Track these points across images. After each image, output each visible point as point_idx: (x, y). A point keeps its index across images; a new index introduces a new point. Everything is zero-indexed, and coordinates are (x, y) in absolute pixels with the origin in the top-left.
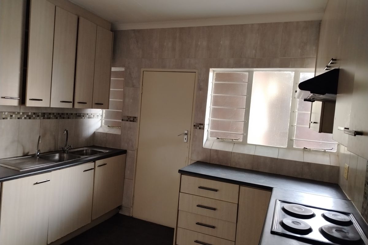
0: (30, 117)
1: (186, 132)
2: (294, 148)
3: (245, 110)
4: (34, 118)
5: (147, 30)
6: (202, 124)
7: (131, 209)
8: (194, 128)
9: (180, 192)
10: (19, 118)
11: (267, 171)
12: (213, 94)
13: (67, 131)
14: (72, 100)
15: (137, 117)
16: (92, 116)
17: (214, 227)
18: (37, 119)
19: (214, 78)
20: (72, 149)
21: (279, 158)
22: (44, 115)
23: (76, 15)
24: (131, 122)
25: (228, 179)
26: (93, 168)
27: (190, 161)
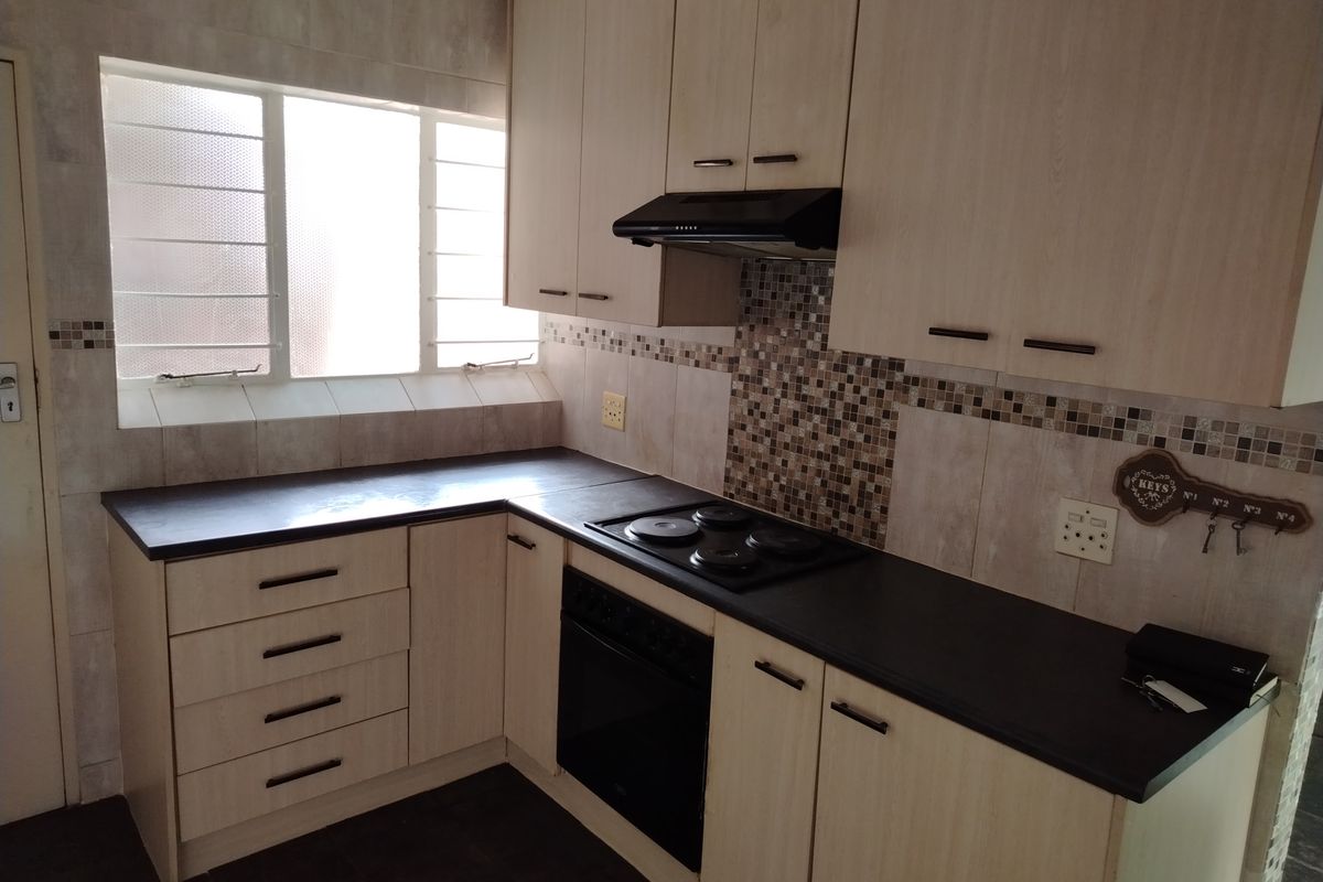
1: (9, 371)
2: (442, 368)
3: (269, 253)
6: (99, 326)
8: (53, 347)
21: (419, 408)
27: (53, 503)
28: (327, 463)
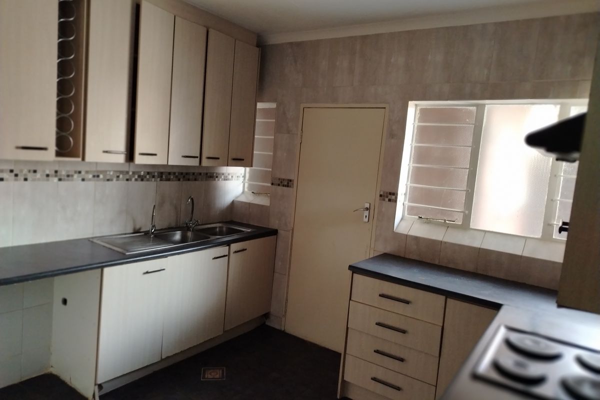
0: (142, 178)
1: (367, 205)
2: (554, 239)
3: (469, 172)
4: (148, 180)
5: (311, 41)
6: (394, 194)
7: (283, 319)
8: (380, 200)
9: (350, 299)
10: (127, 180)
11: (501, 275)
12: (414, 144)
13: (192, 199)
14: (198, 155)
15: (293, 180)
16: (230, 177)
17: (402, 360)
18: (152, 181)
19: (417, 118)
20: (199, 225)
21: (524, 255)
22: (161, 175)
23: (204, 26)
24: (285, 188)
25: (428, 285)
26: (227, 254)
27: (372, 252)
28: (470, 267)
